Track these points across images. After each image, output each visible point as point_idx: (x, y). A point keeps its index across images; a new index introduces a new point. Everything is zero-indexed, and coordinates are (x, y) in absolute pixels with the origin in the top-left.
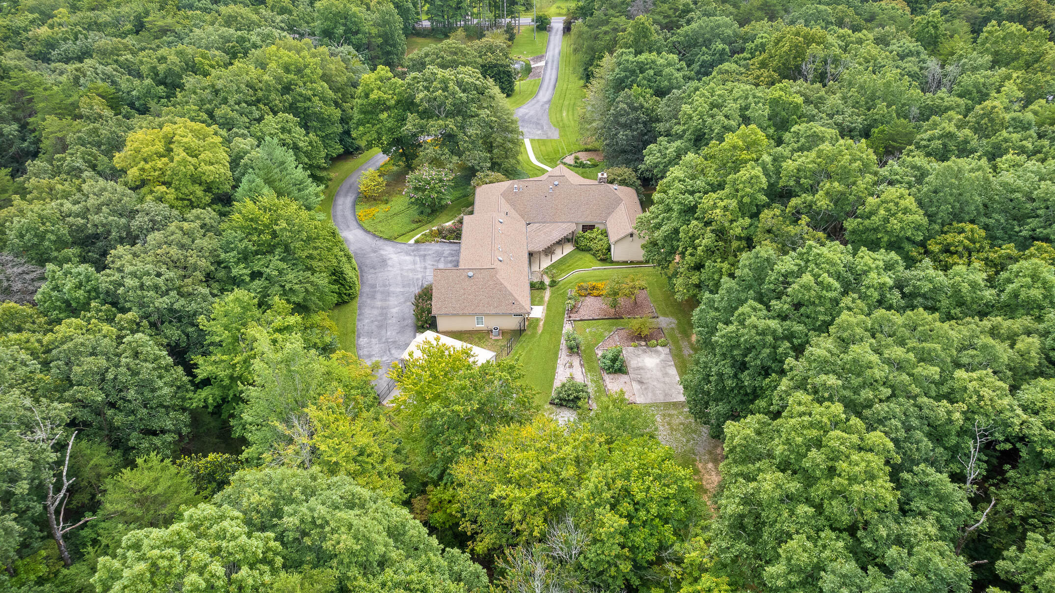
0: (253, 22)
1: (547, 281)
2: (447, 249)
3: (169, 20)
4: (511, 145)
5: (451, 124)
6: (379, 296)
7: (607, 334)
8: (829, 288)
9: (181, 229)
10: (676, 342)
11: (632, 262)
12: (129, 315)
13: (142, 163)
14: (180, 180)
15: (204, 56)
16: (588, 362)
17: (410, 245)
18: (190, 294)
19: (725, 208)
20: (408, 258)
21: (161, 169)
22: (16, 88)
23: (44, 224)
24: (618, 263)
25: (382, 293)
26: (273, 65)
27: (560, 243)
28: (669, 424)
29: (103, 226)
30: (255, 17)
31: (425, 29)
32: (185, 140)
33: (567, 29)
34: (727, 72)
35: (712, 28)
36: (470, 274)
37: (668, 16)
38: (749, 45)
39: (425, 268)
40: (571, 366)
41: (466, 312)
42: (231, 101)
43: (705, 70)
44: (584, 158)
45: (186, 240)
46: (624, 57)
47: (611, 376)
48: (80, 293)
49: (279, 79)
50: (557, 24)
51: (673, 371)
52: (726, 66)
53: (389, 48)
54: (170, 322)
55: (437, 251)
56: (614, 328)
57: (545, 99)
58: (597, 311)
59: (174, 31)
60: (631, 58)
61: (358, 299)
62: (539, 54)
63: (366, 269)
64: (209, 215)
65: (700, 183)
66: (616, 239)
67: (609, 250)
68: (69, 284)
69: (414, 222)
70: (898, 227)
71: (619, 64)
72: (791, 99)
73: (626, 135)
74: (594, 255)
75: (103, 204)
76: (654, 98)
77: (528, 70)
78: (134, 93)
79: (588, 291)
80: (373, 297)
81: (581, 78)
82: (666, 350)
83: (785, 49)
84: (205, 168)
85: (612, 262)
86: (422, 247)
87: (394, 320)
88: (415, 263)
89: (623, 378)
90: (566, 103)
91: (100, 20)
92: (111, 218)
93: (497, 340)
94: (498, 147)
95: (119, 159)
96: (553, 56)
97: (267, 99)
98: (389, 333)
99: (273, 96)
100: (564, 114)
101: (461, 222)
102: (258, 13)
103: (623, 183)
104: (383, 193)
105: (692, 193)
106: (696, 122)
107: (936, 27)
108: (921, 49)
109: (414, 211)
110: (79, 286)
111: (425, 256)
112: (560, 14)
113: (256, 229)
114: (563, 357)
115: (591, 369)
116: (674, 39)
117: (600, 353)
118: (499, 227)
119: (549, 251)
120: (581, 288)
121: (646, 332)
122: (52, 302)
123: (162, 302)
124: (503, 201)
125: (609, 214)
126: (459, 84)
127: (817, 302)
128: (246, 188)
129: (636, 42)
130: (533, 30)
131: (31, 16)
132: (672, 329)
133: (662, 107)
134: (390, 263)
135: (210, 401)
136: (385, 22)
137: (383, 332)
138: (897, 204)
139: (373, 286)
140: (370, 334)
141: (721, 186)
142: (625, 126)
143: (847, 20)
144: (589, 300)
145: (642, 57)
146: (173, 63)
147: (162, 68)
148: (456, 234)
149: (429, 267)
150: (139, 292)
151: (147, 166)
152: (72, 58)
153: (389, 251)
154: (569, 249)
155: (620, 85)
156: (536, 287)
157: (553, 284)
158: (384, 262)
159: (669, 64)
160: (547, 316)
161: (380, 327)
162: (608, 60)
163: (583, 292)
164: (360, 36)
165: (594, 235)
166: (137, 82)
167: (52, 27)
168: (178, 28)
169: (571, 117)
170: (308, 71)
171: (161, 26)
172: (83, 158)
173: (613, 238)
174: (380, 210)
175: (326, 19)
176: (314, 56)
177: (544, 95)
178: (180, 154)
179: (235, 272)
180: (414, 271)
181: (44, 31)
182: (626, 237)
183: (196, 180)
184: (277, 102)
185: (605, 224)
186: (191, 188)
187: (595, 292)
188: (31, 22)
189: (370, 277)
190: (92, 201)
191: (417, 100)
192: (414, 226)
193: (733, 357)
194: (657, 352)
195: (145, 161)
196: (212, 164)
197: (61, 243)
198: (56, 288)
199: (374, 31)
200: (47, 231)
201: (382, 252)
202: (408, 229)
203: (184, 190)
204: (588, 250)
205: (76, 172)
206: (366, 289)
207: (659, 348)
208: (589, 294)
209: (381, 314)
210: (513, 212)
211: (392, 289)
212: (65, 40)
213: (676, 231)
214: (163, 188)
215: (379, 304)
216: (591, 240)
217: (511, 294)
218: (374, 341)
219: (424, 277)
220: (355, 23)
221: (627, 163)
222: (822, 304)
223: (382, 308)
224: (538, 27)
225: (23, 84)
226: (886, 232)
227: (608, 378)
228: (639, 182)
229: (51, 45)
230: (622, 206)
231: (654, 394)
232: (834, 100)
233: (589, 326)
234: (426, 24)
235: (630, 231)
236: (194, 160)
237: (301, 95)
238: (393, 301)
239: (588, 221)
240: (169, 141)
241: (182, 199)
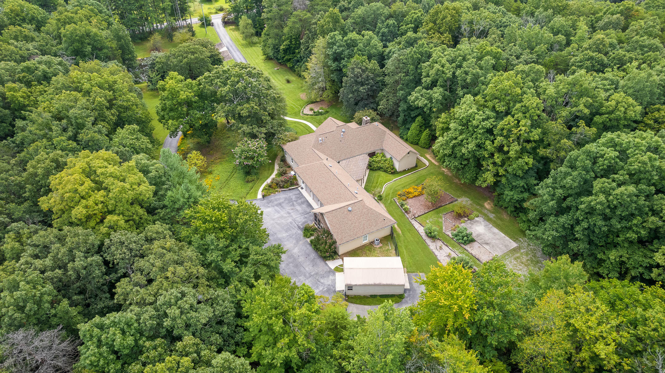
2: (291, 194)
7: (441, 220)
10: (481, 212)
12: (189, 340)
16: (448, 242)
17: (261, 200)
28: (522, 263)
33: (226, 23)
36: (350, 209)
39: (289, 213)
40: (441, 248)
44: (316, 108)
50: (216, 20)
51: (496, 230)
55: (285, 199)
56: (442, 215)
58: (422, 207)
62: (218, 43)
66: (401, 158)
67: (393, 165)
69: (246, 182)
71: (334, 43)
74: (385, 171)
76: (373, 61)
79: (405, 196)
82: (480, 219)
84: (137, 189)
85: (398, 173)
87: (302, 258)
88: (278, 212)
89: (475, 244)
93: (380, 248)
96: (228, 43)
98: (307, 269)
111: (280, 204)
112: (213, 14)
114: (432, 244)
115: (454, 246)
117: (450, 234)
120: (400, 195)
121: (460, 211)
124: (316, 151)
125: (382, 142)
130: (203, 27)
132: (471, 204)
144: (411, 201)
145: (351, 36)
148: (290, 183)
149: (291, 211)
154: (367, 172)
155: (338, 57)
161: (297, 267)
163: (404, 198)
165: (379, 158)
170: (117, 86)
173: (397, 157)
174: (212, 180)
180: (283, 217)
182: (406, 155)
185: (382, 151)
187: (411, 196)
191: (221, 93)
192: (250, 185)
195: (84, 198)
199: (114, 45)
202: (247, 188)
204: (380, 169)
207: (477, 219)
208: (408, 198)
210: (329, 159)
214: (114, 218)
216: (379, 162)
217: (380, 214)
219: (294, 220)
220: (98, 41)
224: (204, 24)
227: (467, 247)
230: (388, 135)
231: (500, 248)
235: (408, 150)
236: (126, 186)
239: (371, 150)
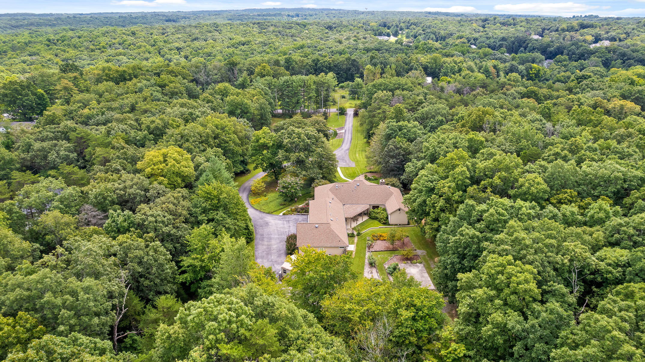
0: (195, 106)
1: (355, 233)
2: (300, 218)
3: (148, 106)
4: (332, 167)
5: (302, 155)
6: (265, 240)
7: (389, 258)
8: (503, 215)
9: (173, 196)
10: (427, 262)
11: (400, 225)
12: (150, 235)
13: (153, 166)
14: (170, 174)
15: (174, 121)
16: (381, 270)
17: (280, 216)
18: (178, 227)
19: (449, 187)
20: (280, 222)
21: (162, 169)
22: (79, 136)
23: (107, 192)
24: (392, 225)
25: (267, 238)
26: (210, 125)
27: (360, 215)
29: (133, 194)
30: (195, 104)
31: (279, 114)
32: (173, 156)
33: (356, 114)
34: (444, 129)
35: (435, 110)
36: (317, 226)
37: (412, 105)
38: (455, 117)
39: (290, 227)
40: (372, 273)
41: (314, 245)
42: (191, 141)
43: (433, 129)
44: (370, 176)
45: (175, 201)
46: (391, 124)
48: (125, 224)
49: (213, 132)
50: (350, 112)
51: (426, 275)
52: (444, 127)
53: (263, 121)
54: (167, 241)
55: (295, 219)
56: (393, 255)
57: (346, 148)
58: (383, 248)
59: (150, 111)
60: (395, 124)
61: (255, 241)
62: (341, 127)
63: (257, 227)
64: (185, 191)
65: (436, 177)
66: (391, 212)
67: (387, 218)
68: (121, 219)
69: (281, 205)
70: (535, 191)
71: (388, 127)
72: (478, 139)
73: (394, 162)
74: (379, 221)
75: (134, 184)
76: (408, 143)
77: (336, 134)
78: (138, 138)
79: (377, 238)
80: (263, 240)
81: (365, 138)
82: (421, 266)
83: (474, 117)
84: (183, 169)
85: (389, 225)
86: (286, 216)
87: (275, 251)
88: (284, 224)
90: (358, 150)
91: (113, 106)
92: (138, 191)
94: (326, 168)
95: (139, 165)
96: (349, 128)
97: (207, 141)
98: (272, 257)
99: (210, 140)
100: (357, 155)
101: (308, 205)
102: (196, 102)
103: (393, 185)
104: (263, 192)
105: (432, 182)
106: (431, 150)
107: (549, 109)
108: (542, 118)
109: (281, 200)
110: (125, 220)
111: (289, 221)
112: (351, 107)
113: (209, 198)
114: (367, 268)
115: (382, 274)
116: (416, 115)
117: (387, 267)
118: (330, 204)
119: (355, 219)
120: (374, 236)
121: (411, 256)
122: (112, 229)
123: (166, 229)
124: (330, 193)
125: (387, 200)
126: (307, 135)
127: (498, 222)
128: (205, 179)
129: (396, 117)
130: (337, 115)
131: (78, 105)
132: (424, 255)
133: (412, 147)
134: (270, 224)
135: (189, 279)
136: (262, 108)
137: (269, 256)
138: (534, 181)
139: (262, 235)
140: (262, 257)
141: (447, 177)
142: (392, 157)
143: (505, 106)
144: (379, 242)
145: (400, 123)
146: (158, 124)
147: (152, 126)
148: (305, 211)
149: (292, 226)
150: (155, 224)
151: (155, 167)
152: (100, 124)
153: (269, 219)
154: (366, 218)
155: (389, 137)
156: (351, 236)
157: (359, 234)
158: (267, 224)
159: (415, 127)
160: (357, 250)
161: (268, 254)
162: (382, 126)
163: (375, 238)
164: (248, 114)
165: (379, 211)
166: (140, 133)
167: (89, 109)
168: (153, 110)
169: (361, 157)
170: (227, 129)
171: (145, 109)
172: (120, 165)
173: (389, 211)
174: (262, 199)
175: (232, 106)
176: (229, 121)
177: (346, 146)
178: (171, 162)
179: (200, 218)
180: (284, 227)
181: (85, 111)
182: (397, 210)
183: (178, 174)
184: (212, 143)
185: (384, 205)
186: (176, 179)
187: (382, 238)
188: (78, 107)
189: (260, 231)
190: (129, 183)
191: (285, 143)
192: (282, 207)
193: (458, 253)
194: (417, 266)
195: (154, 165)
196: (186, 167)
197: (113, 203)
198: (114, 221)
199: (256, 112)
200: (108, 196)
201: (266, 219)
202: (278, 208)
203: (172, 179)
204: (376, 218)
205: (117, 171)
206: (259, 236)
207: (418, 264)
208: (378, 239)
209: (268, 248)
210: (335, 198)
211: (272, 236)
212: (98, 115)
213: (425, 201)
214: (162, 178)
215: (266, 243)
216: (378, 213)
217: (338, 236)
218: (265, 261)
219: (289, 231)
220: (247, 108)
221: (395, 176)
222: (500, 222)
223: (268, 245)
224: (340, 113)
226: (530, 194)
227: (392, 278)
228: (401, 185)
230: (393, 196)
232: (501, 139)
233: (379, 254)
234: (280, 111)
235: (398, 208)
236: (178, 165)
237: (223, 140)
238: (273, 242)
239: (376, 203)
240: (165, 156)
241: (170, 184)
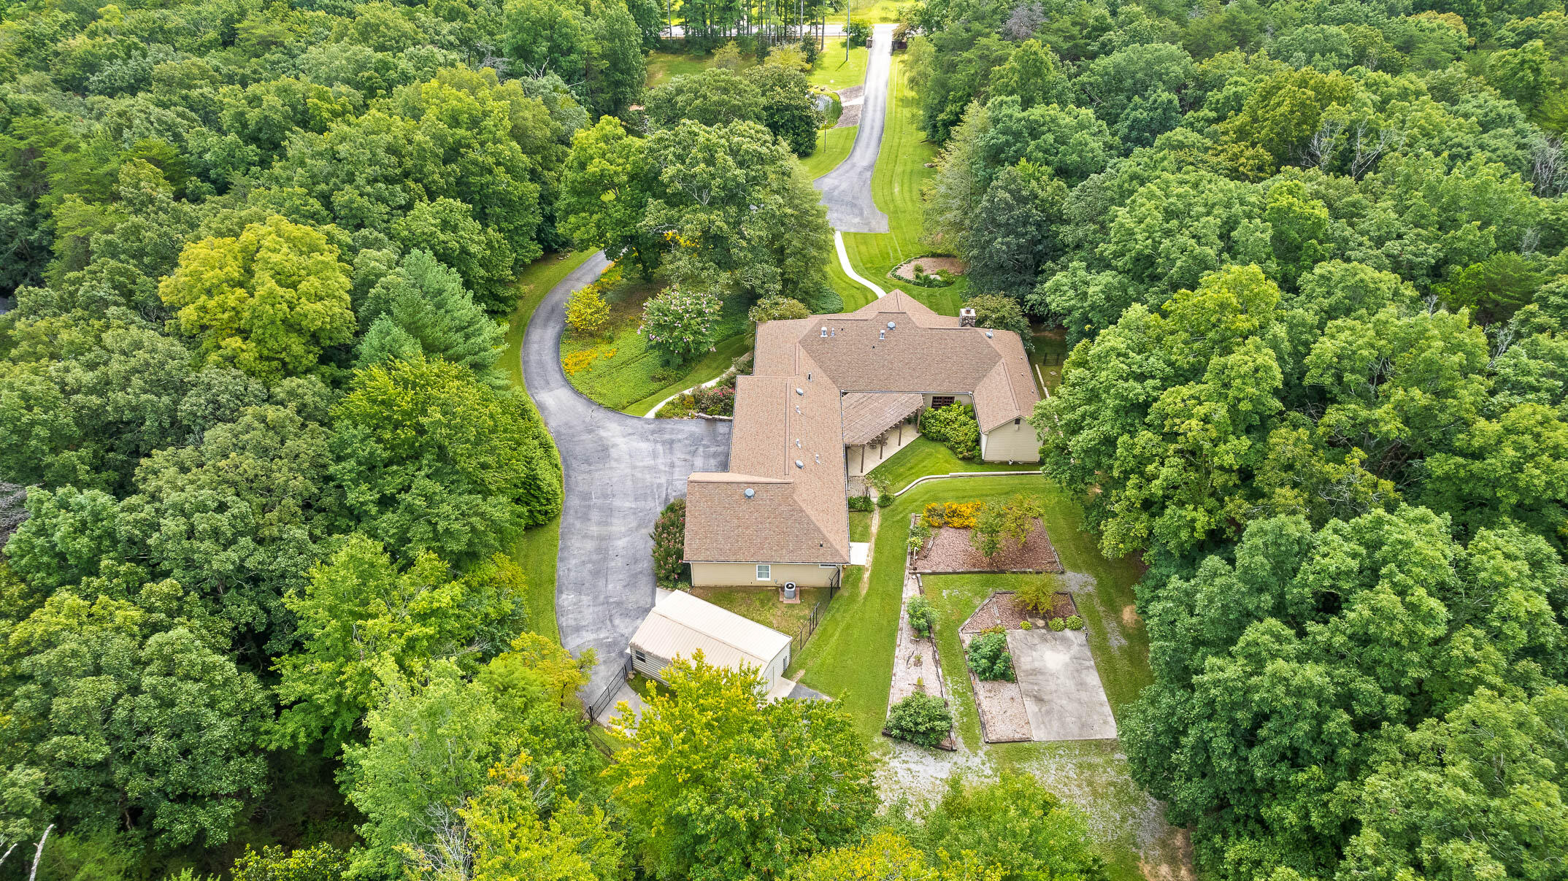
0: (405, 35)
1: (875, 496)
2: (708, 431)
3: (277, 26)
4: (814, 253)
5: (718, 220)
6: (595, 515)
7: (977, 601)
8: (1429, 618)
9: (263, 420)
10: (1096, 622)
11: (1016, 465)
12: (166, 586)
13: (204, 297)
14: (264, 327)
15: (321, 96)
16: (948, 656)
17: (648, 422)
18: (274, 540)
20: (644, 446)
21: (234, 308)
22: (22, 145)
23: (29, 408)
24: (991, 464)
25: (601, 509)
26: (431, 114)
27: (898, 427)
29: (134, 409)
30: (408, 26)
31: (677, 41)
32: (275, 258)
33: (899, 45)
34: (1181, 146)
35: (1147, 63)
37: (1072, 37)
38: (1213, 96)
39: (672, 465)
40: (918, 662)
41: (740, 557)
42: (360, 180)
43: (1141, 135)
44: (932, 269)
45: (271, 441)
46: (1005, 110)
47: (988, 685)
48: (83, 543)
49: (439, 139)
50: (883, 36)
51: (1093, 679)
52: (1178, 134)
53: (619, 76)
54: (239, 587)
55: (692, 435)
56: (990, 591)
57: (865, 163)
58: (961, 557)
59: (282, 44)
60: (1018, 114)
61: (560, 519)
62: (854, 85)
63: (575, 464)
64: (311, 387)
65: (1155, 362)
66: (991, 427)
67: (977, 441)
68: (65, 522)
69: (653, 379)
71: (996, 121)
72: (1308, 210)
73: (1008, 244)
74: (952, 449)
75: (135, 371)
76: (1056, 182)
77: (837, 110)
78: (207, 156)
79: (943, 519)
80: (585, 518)
81: (924, 129)
82: (1077, 638)
83: (1284, 109)
84: (306, 306)
85: (983, 463)
86: (668, 425)
87: (619, 562)
88: (654, 455)
89: (1009, 690)
90: (899, 169)
91: (169, 26)
92: (144, 397)
93: (791, 606)
94: (794, 254)
95: (166, 287)
97: (421, 172)
99: (430, 167)
100: (897, 189)
101: (731, 383)
102: (412, 19)
103: (1001, 323)
104: (605, 326)
106: (1141, 244)
108: (1517, 111)
109: (653, 358)
110: (82, 528)
111: (672, 442)
112: (885, 19)
113: (389, 418)
114: (905, 645)
115: (952, 670)
116: (1084, 78)
117: (968, 639)
118: (798, 403)
119: (879, 442)
120: (932, 512)
121: (1046, 604)
122: (35, 557)
123: (224, 561)
124: (802, 353)
125: (979, 379)
126: (734, 152)
127: (1405, 642)
128: (376, 343)
129: (1023, 84)
130: (844, 45)
131: (63, 17)
132: (1089, 595)
133: (1071, 200)
134: (614, 453)
135: (302, 738)
136: (613, 35)
137: (601, 583)
139: (586, 496)
140: (579, 587)
141: (1194, 373)
142: (1009, 229)
143: (1372, 51)
144: (947, 535)
145: (1037, 112)
146: (272, 108)
147: (253, 115)
148: (722, 406)
150: (186, 544)
151: (211, 304)
152: (121, 89)
153: (614, 431)
154: (910, 436)
155: (995, 156)
156: (859, 507)
157: (886, 501)
158: (604, 451)
159: (1082, 126)
160: (876, 563)
161: (596, 573)
162: (976, 114)
163: (936, 521)
164: (574, 57)
165: (952, 415)
166: (213, 139)
167: (93, 35)
168: (289, 40)
169: (907, 195)
170: (489, 123)
171: (261, 36)
172: (112, 280)
173: (985, 423)
174: (599, 354)
175: (521, 29)
176: (499, 98)
177: (864, 155)
178: (265, 283)
179: (352, 498)
180: (653, 469)
181: (79, 43)
182: (1010, 422)
183: (292, 326)
184: (436, 177)
185: (971, 397)
186: (284, 340)
187: (957, 521)
188: (63, 27)
189: (580, 479)
190: (117, 366)
191: (665, 177)
192: (655, 385)
194: (1065, 640)
195: (209, 292)
196: (321, 299)
197: (60, 440)
198: (42, 531)
200: (33, 423)
201: (603, 433)
202: (645, 391)
203: (272, 344)
204: (943, 439)
205: (96, 307)
206: (574, 502)
207: (1068, 633)
208: (946, 523)
209: (599, 550)
210: (819, 376)
211: (617, 503)
212: (111, 58)
214: (236, 342)
215: (594, 529)
216: (948, 423)
217: (818, 530)
218: (586, 599)
219: (670, 483)
220: (566, 36)
221: (1007, 288)
222: (1414, 646)
223: (601, 538)
224: (852, 40)
225: (33, 139)
227: (982, 688)
228: (1025, 321)
229: (90, 65)
230: (999, 367)
231: (1063, 724)
233: (947, 586)
234: (678, 32)
235: (1016, 415)
237: (475, 163)
238: (618, 526)
239: (942, 390)
240: (249, 258)
241: (269, 359)
